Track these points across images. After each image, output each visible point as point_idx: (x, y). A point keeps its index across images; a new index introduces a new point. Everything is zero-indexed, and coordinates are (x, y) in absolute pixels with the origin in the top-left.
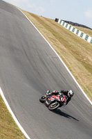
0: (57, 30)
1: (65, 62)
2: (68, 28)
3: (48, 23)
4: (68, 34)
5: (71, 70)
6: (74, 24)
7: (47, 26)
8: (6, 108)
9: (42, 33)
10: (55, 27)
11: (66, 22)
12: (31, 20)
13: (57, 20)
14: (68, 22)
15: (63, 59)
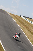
0: (21, 20)
1: (24, 31)
2: (25, 19)
3: (17, 17)
4: (25, 21)
5: (26, 34)
6: (27, 18)
7: (17, 18)
8: (3, 49)
9: (15, 21)
10: (20, 19)
11: (24, 17)
12: (11, 16)
13: (21, 16)
14: (25, 17)
15: (23, 30)
